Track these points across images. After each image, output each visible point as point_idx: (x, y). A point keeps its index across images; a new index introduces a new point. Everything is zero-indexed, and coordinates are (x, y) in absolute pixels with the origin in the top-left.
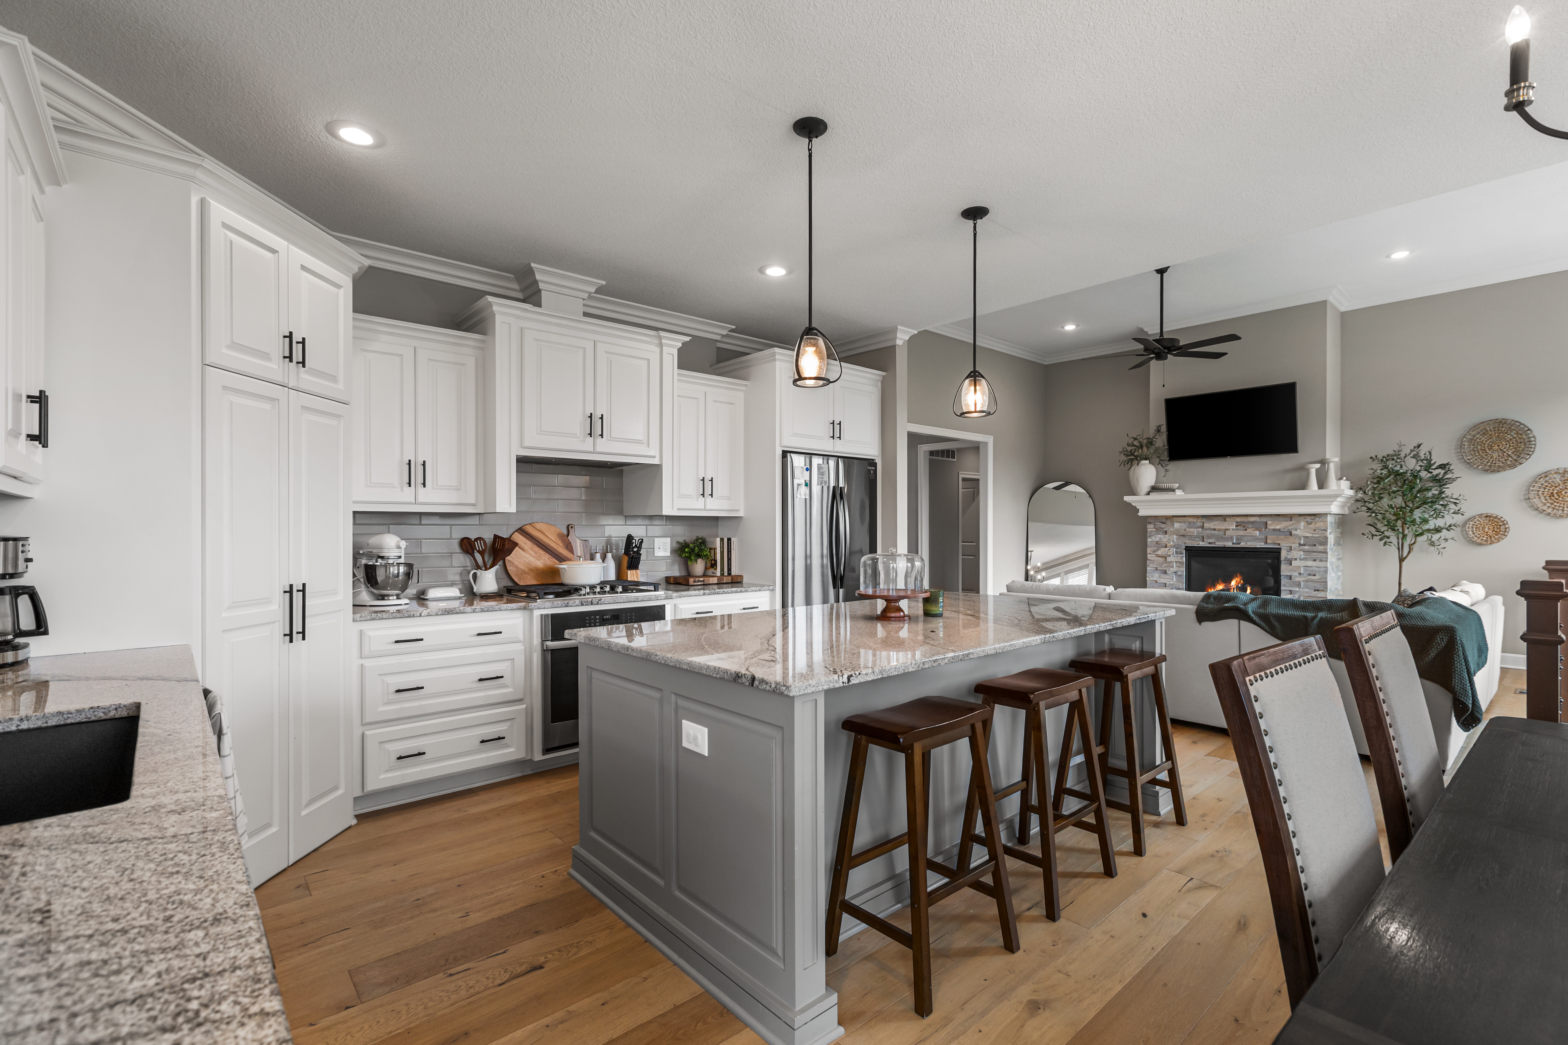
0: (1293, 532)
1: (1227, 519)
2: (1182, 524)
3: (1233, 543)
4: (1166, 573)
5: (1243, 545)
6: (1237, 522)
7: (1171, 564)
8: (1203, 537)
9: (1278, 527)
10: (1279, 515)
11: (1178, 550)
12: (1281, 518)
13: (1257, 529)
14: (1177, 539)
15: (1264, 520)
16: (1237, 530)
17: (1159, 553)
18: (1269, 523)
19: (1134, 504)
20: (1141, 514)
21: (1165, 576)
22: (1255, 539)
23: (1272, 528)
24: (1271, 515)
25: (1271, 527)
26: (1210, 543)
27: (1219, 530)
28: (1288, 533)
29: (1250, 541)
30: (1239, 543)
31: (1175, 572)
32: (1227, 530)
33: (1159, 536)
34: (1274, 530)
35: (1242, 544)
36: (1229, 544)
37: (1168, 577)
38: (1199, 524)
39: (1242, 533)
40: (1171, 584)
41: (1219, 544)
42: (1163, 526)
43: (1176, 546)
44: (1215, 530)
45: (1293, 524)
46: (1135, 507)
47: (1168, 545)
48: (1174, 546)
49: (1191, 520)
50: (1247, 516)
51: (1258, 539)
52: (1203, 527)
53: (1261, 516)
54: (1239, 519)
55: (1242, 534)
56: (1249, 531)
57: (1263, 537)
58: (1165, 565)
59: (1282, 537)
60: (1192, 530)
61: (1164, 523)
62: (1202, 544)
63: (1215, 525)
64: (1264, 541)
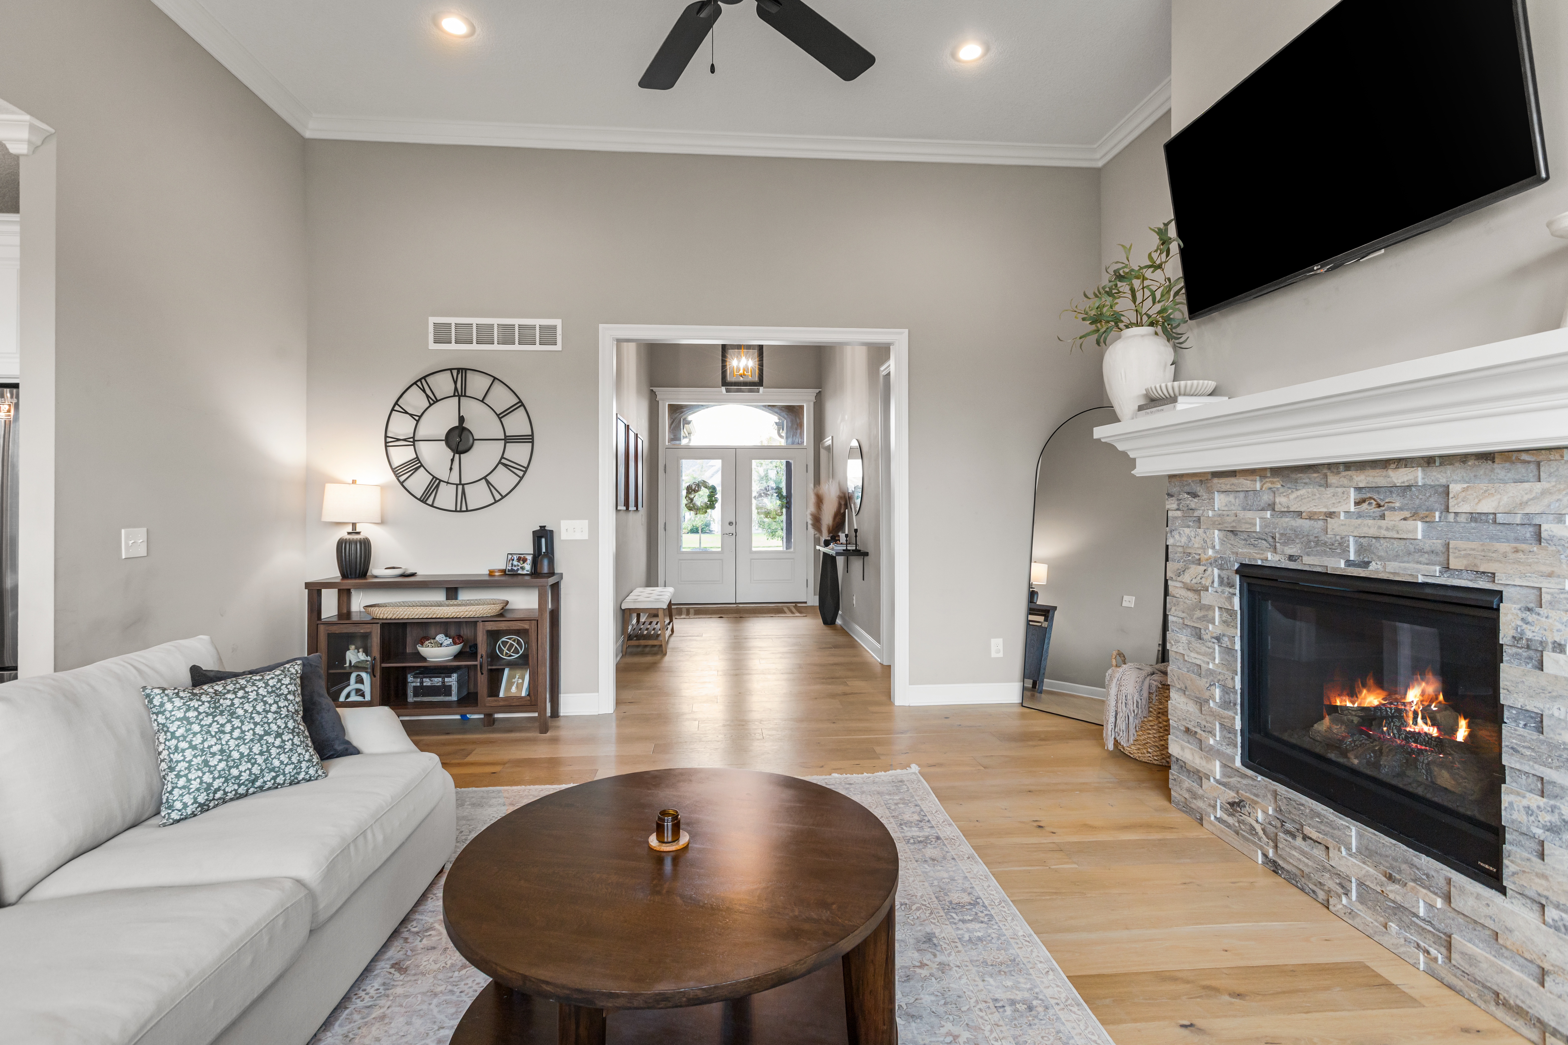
0: (1548, 528)
1: (1333, 479)
2: (1231, 498)
3: (1349, 563)
4: (1200, 638)
5: (1377, 569)
6: (1359, 489)
7: (1210, 613)
8: (1274, 538)
9: (1486, 506)
10: (1487, 457)
11: (1224, 574)
12: (1499, 470)
13: (1415, 516)
14: (1222, 542)
15: (1438, 476)
16: (1359, 516)
17: (1187, 578)
18: (1455, 488)
19: (1121, 447)
20: (1141, 470)
21: (1196, 644)
22: (1415, 551)
23: (1466, 508)
24: (1463, 458)
25: (1462, 506)
26: (1291, 558)
27: (1311, 517)
28: (1529, 532)
29: (1396, 557)
30: (1366, 564)
31: (1218, 639)
32: (1331, 515)
33: (1187, 530)
34: (1475, 517)
35: (1373, 566)
36: (1337, 565)
37: (1204, 649)
38: (1266, 498)
39: (1370, 527)
40: (1211, 672)
41: (1312, 562)
42: (1193, 503)
43: (1220, 563)
44: (1300, 514)
45: (1544, 493)
46: (1124, 454)
47: (1203, 557)
48: (1214, 562)
49: (1245, 483)
50: (1384, 464)
51: (1421, 551)
52: (1272, 506)
53: (1429, 461)
54: (1362, 479)
55: (1373, 532)
56: (1393, 519)
57: (1438, 544)
58: (1198, 614)
59: (1503, 547)
60: (1249, 515)
61: (1195, 495)
62: (1272, 559)
63: (1301, 498)
64: (1442, 558)
